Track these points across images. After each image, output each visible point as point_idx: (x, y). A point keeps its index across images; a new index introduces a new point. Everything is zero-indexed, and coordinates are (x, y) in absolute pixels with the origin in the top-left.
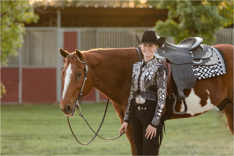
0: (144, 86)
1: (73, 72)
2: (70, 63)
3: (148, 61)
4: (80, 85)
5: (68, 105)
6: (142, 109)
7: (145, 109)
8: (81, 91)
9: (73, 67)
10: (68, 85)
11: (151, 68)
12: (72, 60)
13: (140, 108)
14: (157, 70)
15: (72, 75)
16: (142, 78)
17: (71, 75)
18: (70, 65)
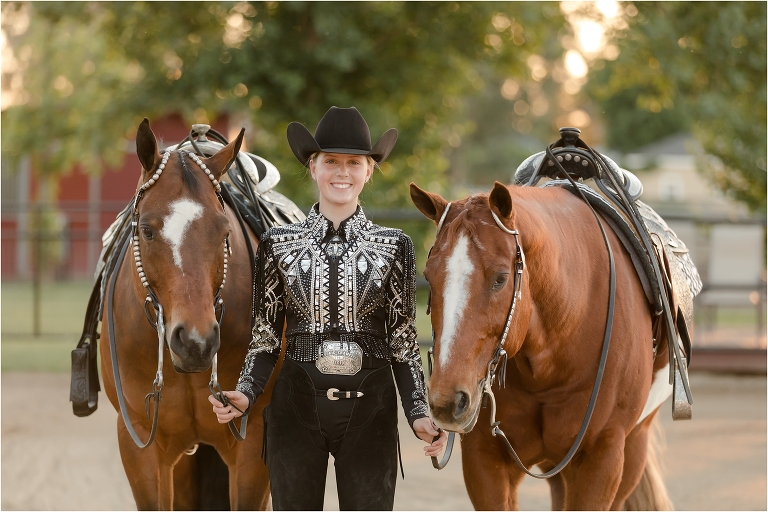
0: (355, 312)
1: (476, 267)
2: (462, 234)
3: (348, 220)
4: (499, 319)
5: (462, 392)
6: (348, 394)
7: (360, 394)
8: (503, 341)
9: (477, 249)
10: (461, 314)
11: (366, 243)
12: (468, 223)
13: (335, 395)
14: (394, 252)
15: (473, 277)
16: (348, 283)
17: (469, 281)
18: (463, 243)
